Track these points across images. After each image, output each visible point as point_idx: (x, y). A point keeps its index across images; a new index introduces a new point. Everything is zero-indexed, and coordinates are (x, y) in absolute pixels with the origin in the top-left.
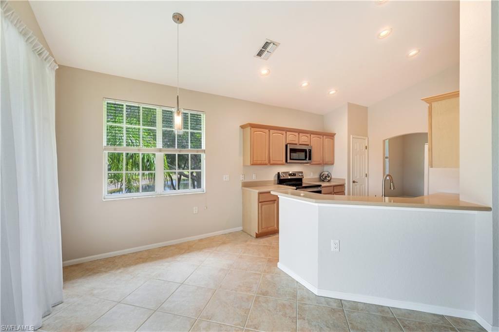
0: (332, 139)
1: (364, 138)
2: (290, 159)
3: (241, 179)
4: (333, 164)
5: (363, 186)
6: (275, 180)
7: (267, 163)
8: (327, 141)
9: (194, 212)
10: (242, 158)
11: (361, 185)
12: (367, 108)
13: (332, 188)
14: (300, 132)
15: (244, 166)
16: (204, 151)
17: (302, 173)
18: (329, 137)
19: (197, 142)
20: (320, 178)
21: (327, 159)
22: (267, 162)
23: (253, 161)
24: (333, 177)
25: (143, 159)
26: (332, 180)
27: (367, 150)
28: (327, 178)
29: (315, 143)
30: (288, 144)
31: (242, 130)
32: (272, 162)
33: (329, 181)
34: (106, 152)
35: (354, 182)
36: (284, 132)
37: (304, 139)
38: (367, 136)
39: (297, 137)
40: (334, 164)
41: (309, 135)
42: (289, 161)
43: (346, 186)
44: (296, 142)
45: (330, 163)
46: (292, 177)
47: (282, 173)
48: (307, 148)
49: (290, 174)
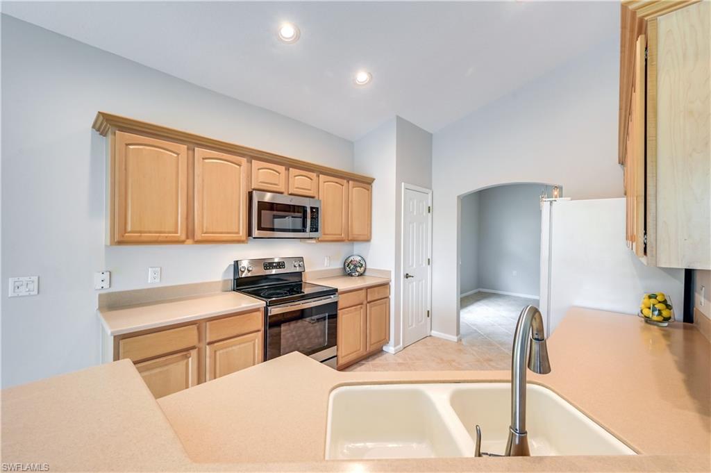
0: (368, 190)
1: (427, 191)
2: (261, 229)
3: (98, 285)
4: (368, 240)
5: (424, 281)
6: (225, 281)
7: (183, 237)
8: (356, 191)
11: (420, 281)
12: (431, 135)
13: (364, 291)
14: (290, 164)
17: (301, 259)
18: (360, 184)
20: (344, 268)
21: (357, 230)
22: (181, 234)
24: (368, 267)
26: (366, 274)
27: (430, 215)
28: (358, 269)
29: (328, 196)
30: (254, 189)
32: (199, 235)
33: (361, 275)
35: (407, 276)
36: (243, 160)
37: (300, 183)
38: (431, 189)
39: (282, 176)
40: (372, 241)
41: (314, 175)
42: (256, 233)
43: (392, 284)
44: (281, 188)
45: (361, 238)
46: (274, 271)
47: (245, 264)
48: (308, 204)
49: (269, 265)
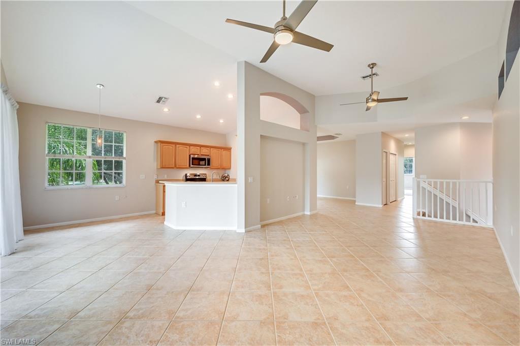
0: (229, 151)
2: (192, 164)
3: (155, 177)
4: (230, 168)
6: (183, 179)
7: (174, 167)
8: (224, 152)
9: (116, 199)
10: (156, 163)
14: (201, 146)
15: (157, 169)
16: (125, 158)
17: (206, 174)
18: (227, 150)
19: (119, 152)
21: (225, 165)
23: (162, 165)
25: (76, 163)
29: (214, 156)
30: (191, 154)
31: (156, 144)
32: (177, 167)
34: (48, 158)
36: (188, 147)
37: (205, 151)
39: (199, 150)
41: (209, 149)
42: (191, 166)
44: (198, 153)
45: (227, 168)
46: (197, 177)
47: (188, 175)
48: (206, 157)
49: (196, 175)
